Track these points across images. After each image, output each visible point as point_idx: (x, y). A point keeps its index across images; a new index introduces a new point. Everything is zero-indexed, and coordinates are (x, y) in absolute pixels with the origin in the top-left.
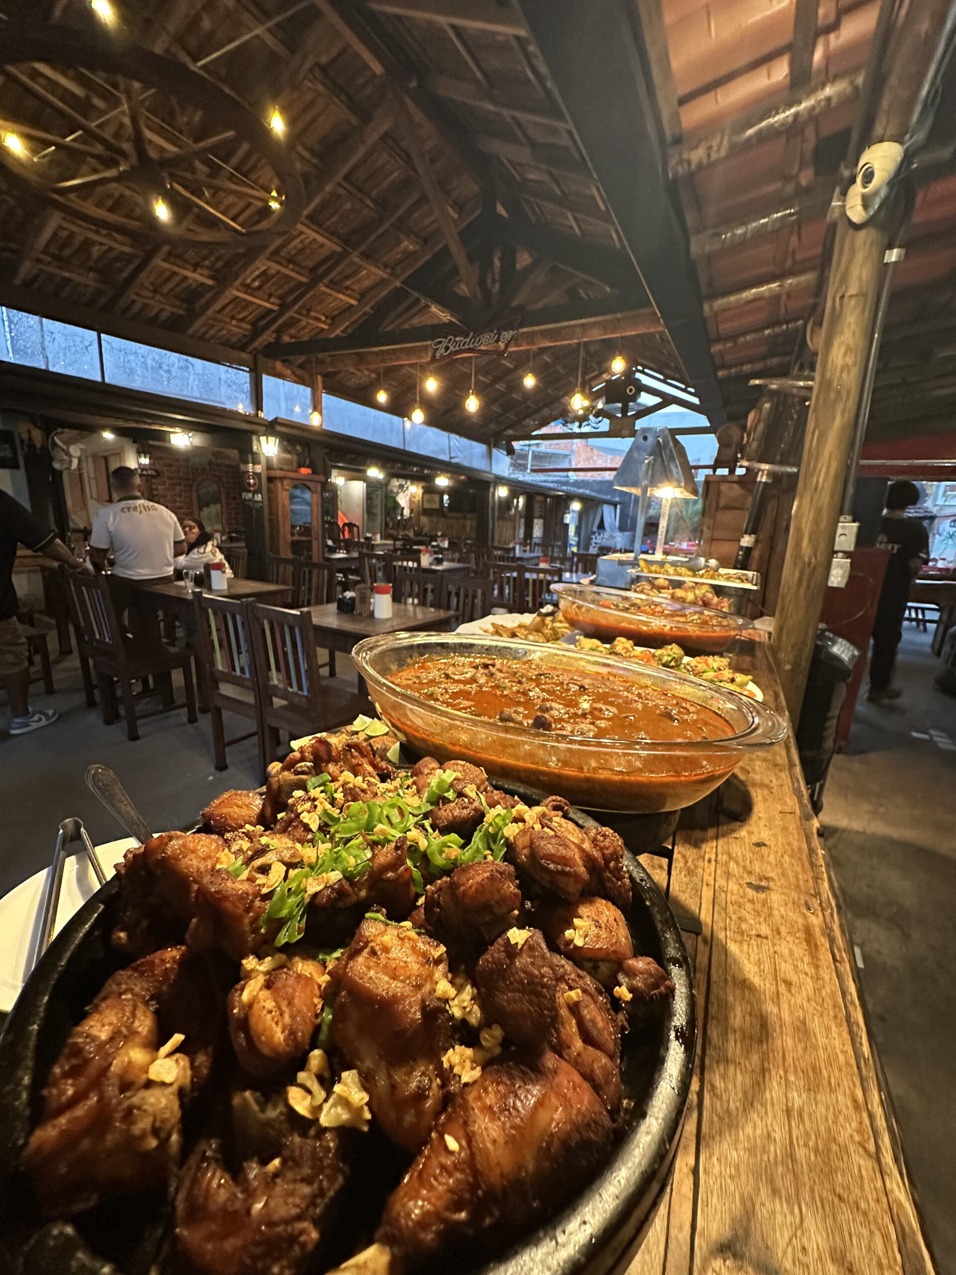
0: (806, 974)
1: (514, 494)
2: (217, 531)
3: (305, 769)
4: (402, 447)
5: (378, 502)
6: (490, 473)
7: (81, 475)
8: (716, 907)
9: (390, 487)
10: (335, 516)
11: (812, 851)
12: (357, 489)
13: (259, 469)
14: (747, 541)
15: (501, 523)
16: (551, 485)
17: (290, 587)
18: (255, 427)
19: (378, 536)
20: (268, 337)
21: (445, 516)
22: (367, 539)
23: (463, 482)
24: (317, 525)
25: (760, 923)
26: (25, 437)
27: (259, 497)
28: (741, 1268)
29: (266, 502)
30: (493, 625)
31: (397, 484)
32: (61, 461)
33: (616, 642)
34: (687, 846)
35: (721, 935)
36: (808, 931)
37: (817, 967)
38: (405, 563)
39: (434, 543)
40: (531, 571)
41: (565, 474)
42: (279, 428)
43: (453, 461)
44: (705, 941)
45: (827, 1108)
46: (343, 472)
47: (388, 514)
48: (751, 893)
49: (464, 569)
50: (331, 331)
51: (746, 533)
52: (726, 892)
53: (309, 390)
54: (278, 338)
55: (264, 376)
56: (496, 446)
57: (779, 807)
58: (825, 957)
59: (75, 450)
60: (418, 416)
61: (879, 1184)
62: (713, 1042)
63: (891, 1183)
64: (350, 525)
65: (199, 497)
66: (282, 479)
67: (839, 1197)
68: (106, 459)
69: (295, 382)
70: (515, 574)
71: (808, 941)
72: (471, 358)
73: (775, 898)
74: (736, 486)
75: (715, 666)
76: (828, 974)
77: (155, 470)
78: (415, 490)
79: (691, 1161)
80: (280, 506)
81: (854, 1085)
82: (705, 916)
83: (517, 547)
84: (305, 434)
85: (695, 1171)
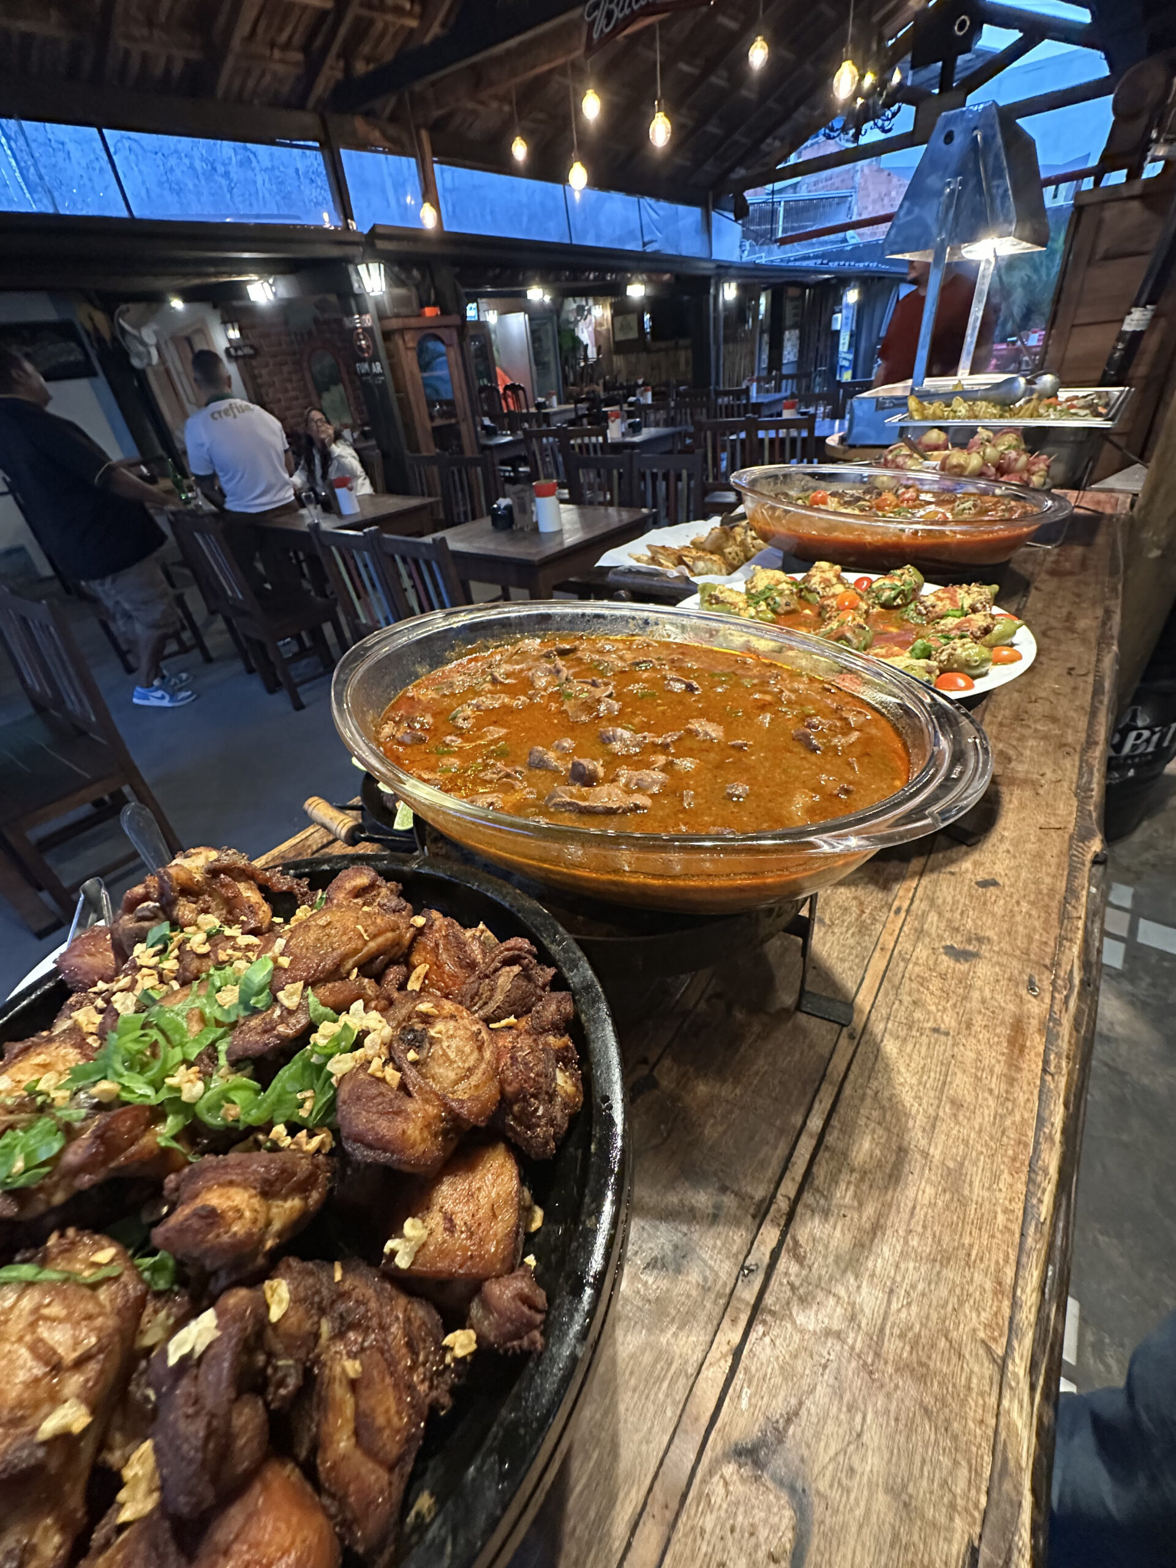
0: (991, 1091)
1: (748, 293)
2: (346, 427)
3: (147, 913)
4: (567, 241)
5: (549, 343)
6: (709, 260)
7: (167, 371)
8: (885, 983)
9: (564, 316)
10: (492, 376)
11: (1071, 892)
12: (518, 322)
13: (368, 320)
14: (1135, 320)
15: (731, 347)
16: (811, 263)
17: (439, 498)
18: (349, 251)
19: (554, 399)
20: (331, 72)
21: (647, 350)
22: (539, 406)
23: (667, 285)
24: (461, 398)
25: (945, 1009)
26: (89, 326)
27: (377, 368)
28: (757, 1478)
29: (388, 373)
30: (649, 547)
31: (574, 306)
32: (139, 355)
33: (813, 571)
34: (871, 887)
35: (878, 1028)
36: (1018, 1028)
37: (1011, 1081)
38: (586, 440)
39: (632, 399)
40: (766, 427)
41: (841, 235)
42: (381, 244)
43: (649, 249)
44: (851, 1037)
45: (951, 1291)
46: (493, 300)
47: (565, 361)
48: (946, 961)
49: (672, 436)
50: (425, 28)
51: (1136, 305)
52: (907, 961)
53: (413, 161)
54: (348, 69)
55: (342, 151)
56: (717, 206)
57: (1042, 820)
58: (1032, 1064)
59: (148, 335)
60: (578, 175)
61: (993, 1400)
62: (816, 1182)
63: (1011, 1401)
64: (513, 388)
65: (313, 377)
66: (402, 331)
67: (926, 1410)
68: (188, 340)
69: (392, 152)
70: (743, 435)
71: (1012, 1042)
72: (649, 28)
73: (983, 970)
74: (1135, 205)
75: (967, 603)
76: (1025, 1095)
77: (252, 347)
78: (600, 312)
79: (736, 1338)
80: (408, 376)
81: (1006, 1261)
82: (863, 1000)
83: (754, 388)
84: (420, 248)
85: (737, 1353)
